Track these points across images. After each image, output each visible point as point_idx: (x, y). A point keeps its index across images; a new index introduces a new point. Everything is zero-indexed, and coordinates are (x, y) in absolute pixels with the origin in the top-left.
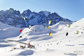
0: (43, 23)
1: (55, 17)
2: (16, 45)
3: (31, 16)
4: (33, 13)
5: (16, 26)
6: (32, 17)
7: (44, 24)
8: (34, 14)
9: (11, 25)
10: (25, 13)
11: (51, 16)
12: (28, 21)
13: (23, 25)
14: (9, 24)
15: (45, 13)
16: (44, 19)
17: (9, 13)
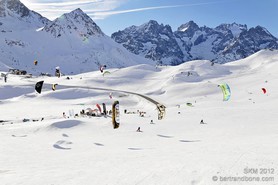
0: (224, 53)
1: (258, 38)
2: (136, 103)
3: (196, 36)
4: (201, 29)
5: (162, 59)
6: (200, 40)
7: (227, 55)
8: (204, 33)
9: (150, 57)
10: (184, 30)
11: (248, 37)
12: (189, 50)
13: (176, 58)
14: (148, 57)
15: (231, 28)
16: (228, 42)
17: (147, 31)
